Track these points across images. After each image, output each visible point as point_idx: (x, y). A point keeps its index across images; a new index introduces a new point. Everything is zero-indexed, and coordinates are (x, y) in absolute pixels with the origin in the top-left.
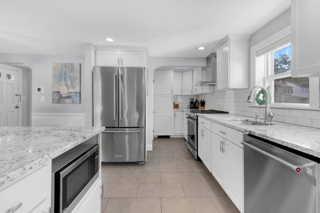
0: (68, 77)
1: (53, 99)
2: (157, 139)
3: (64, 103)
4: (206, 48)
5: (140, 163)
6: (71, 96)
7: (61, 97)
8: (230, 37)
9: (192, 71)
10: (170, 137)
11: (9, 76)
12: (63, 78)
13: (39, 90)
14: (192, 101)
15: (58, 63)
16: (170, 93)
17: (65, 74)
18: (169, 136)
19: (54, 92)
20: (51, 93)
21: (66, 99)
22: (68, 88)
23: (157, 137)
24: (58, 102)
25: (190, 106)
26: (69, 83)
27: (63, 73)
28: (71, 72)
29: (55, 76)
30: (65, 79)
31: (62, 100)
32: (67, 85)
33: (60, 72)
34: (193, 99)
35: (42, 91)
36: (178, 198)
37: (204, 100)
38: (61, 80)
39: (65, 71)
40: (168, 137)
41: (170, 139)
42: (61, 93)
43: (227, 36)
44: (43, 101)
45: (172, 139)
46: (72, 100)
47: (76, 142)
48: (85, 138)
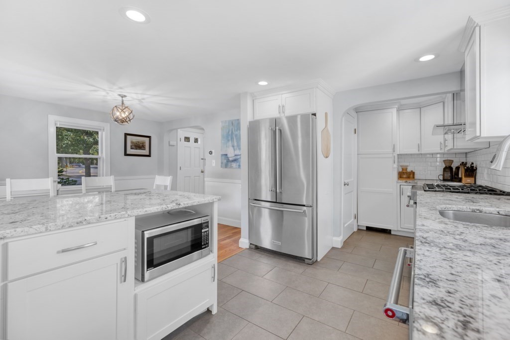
0: (234, 137)
1: (222, 163)
2: (365, 232)
3: (231, 167)
4: (437, 56)
5: (306, 260)
6: (238, 159)
7: (228, 161)
8: (477, 20)
9: (442, 103)
10: (392, 233)
11: (196, 141)
12: (230, 138)
13: (211, 153)
14: (448, 165)
15: (226, 121)
16: (391, 150)
17: (232, 133)
18: (390, 230)
19: (222, 155)
20: (220, 156)
21: (233, 163)
22: (234, 150)
23: (365, 229)
24: (226, 166)
25: (443, 175)
26: (235, 144)
27: (230, 132)
28: (237, 130)
29: (223, 137)
30: (232, 139)
31: (229, 164)
32: (233, 146)
33: (227, 131)
34: (452, 161)
35: (213, 154)
36: (330, 328)
37: (472, 163)
38: (228, 141)
39: (232, 129)
40: (386, 232)
41: (392, 236)
42: (229, 156)
43: (470, 20)
44: (214, 165)
45: (394, 236)
46: (238, 164)
47: (164, 206)
48: (179, 205)
